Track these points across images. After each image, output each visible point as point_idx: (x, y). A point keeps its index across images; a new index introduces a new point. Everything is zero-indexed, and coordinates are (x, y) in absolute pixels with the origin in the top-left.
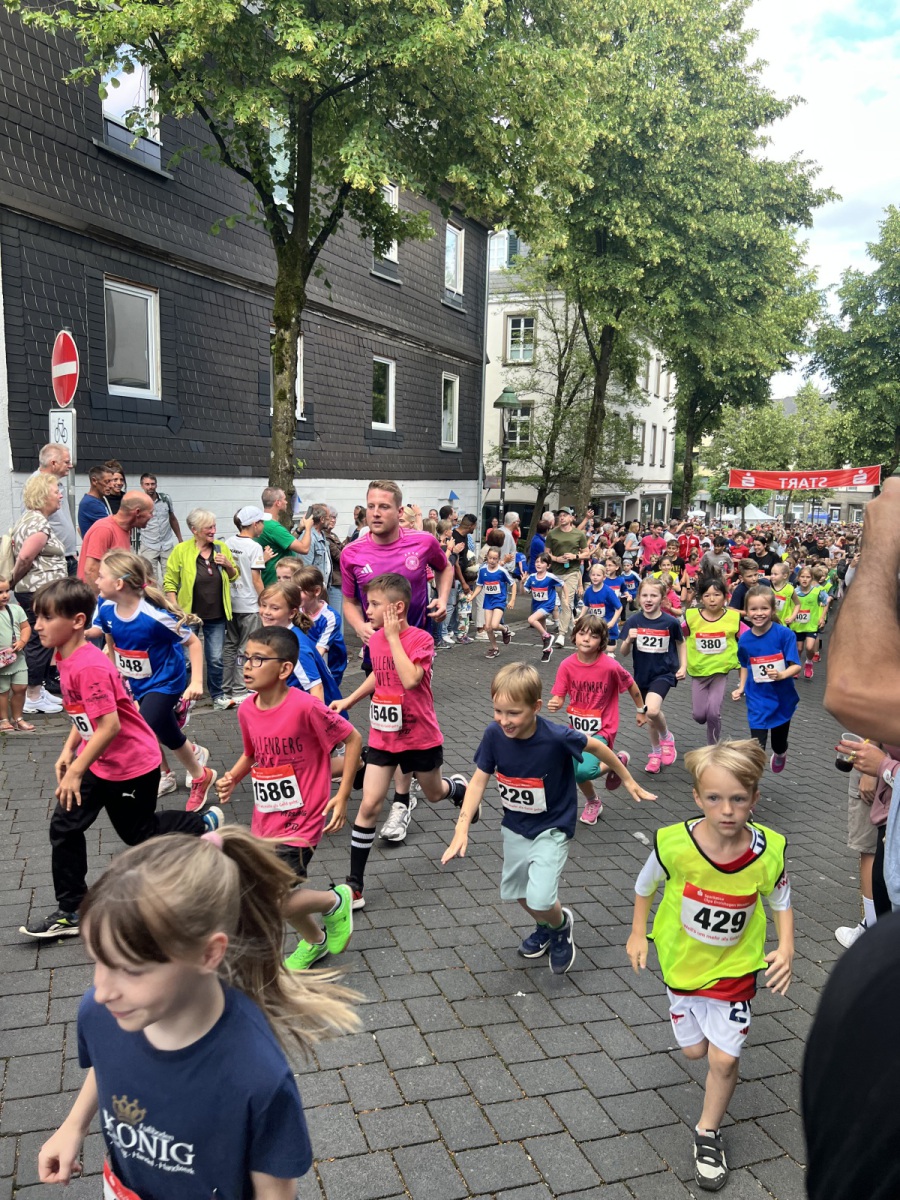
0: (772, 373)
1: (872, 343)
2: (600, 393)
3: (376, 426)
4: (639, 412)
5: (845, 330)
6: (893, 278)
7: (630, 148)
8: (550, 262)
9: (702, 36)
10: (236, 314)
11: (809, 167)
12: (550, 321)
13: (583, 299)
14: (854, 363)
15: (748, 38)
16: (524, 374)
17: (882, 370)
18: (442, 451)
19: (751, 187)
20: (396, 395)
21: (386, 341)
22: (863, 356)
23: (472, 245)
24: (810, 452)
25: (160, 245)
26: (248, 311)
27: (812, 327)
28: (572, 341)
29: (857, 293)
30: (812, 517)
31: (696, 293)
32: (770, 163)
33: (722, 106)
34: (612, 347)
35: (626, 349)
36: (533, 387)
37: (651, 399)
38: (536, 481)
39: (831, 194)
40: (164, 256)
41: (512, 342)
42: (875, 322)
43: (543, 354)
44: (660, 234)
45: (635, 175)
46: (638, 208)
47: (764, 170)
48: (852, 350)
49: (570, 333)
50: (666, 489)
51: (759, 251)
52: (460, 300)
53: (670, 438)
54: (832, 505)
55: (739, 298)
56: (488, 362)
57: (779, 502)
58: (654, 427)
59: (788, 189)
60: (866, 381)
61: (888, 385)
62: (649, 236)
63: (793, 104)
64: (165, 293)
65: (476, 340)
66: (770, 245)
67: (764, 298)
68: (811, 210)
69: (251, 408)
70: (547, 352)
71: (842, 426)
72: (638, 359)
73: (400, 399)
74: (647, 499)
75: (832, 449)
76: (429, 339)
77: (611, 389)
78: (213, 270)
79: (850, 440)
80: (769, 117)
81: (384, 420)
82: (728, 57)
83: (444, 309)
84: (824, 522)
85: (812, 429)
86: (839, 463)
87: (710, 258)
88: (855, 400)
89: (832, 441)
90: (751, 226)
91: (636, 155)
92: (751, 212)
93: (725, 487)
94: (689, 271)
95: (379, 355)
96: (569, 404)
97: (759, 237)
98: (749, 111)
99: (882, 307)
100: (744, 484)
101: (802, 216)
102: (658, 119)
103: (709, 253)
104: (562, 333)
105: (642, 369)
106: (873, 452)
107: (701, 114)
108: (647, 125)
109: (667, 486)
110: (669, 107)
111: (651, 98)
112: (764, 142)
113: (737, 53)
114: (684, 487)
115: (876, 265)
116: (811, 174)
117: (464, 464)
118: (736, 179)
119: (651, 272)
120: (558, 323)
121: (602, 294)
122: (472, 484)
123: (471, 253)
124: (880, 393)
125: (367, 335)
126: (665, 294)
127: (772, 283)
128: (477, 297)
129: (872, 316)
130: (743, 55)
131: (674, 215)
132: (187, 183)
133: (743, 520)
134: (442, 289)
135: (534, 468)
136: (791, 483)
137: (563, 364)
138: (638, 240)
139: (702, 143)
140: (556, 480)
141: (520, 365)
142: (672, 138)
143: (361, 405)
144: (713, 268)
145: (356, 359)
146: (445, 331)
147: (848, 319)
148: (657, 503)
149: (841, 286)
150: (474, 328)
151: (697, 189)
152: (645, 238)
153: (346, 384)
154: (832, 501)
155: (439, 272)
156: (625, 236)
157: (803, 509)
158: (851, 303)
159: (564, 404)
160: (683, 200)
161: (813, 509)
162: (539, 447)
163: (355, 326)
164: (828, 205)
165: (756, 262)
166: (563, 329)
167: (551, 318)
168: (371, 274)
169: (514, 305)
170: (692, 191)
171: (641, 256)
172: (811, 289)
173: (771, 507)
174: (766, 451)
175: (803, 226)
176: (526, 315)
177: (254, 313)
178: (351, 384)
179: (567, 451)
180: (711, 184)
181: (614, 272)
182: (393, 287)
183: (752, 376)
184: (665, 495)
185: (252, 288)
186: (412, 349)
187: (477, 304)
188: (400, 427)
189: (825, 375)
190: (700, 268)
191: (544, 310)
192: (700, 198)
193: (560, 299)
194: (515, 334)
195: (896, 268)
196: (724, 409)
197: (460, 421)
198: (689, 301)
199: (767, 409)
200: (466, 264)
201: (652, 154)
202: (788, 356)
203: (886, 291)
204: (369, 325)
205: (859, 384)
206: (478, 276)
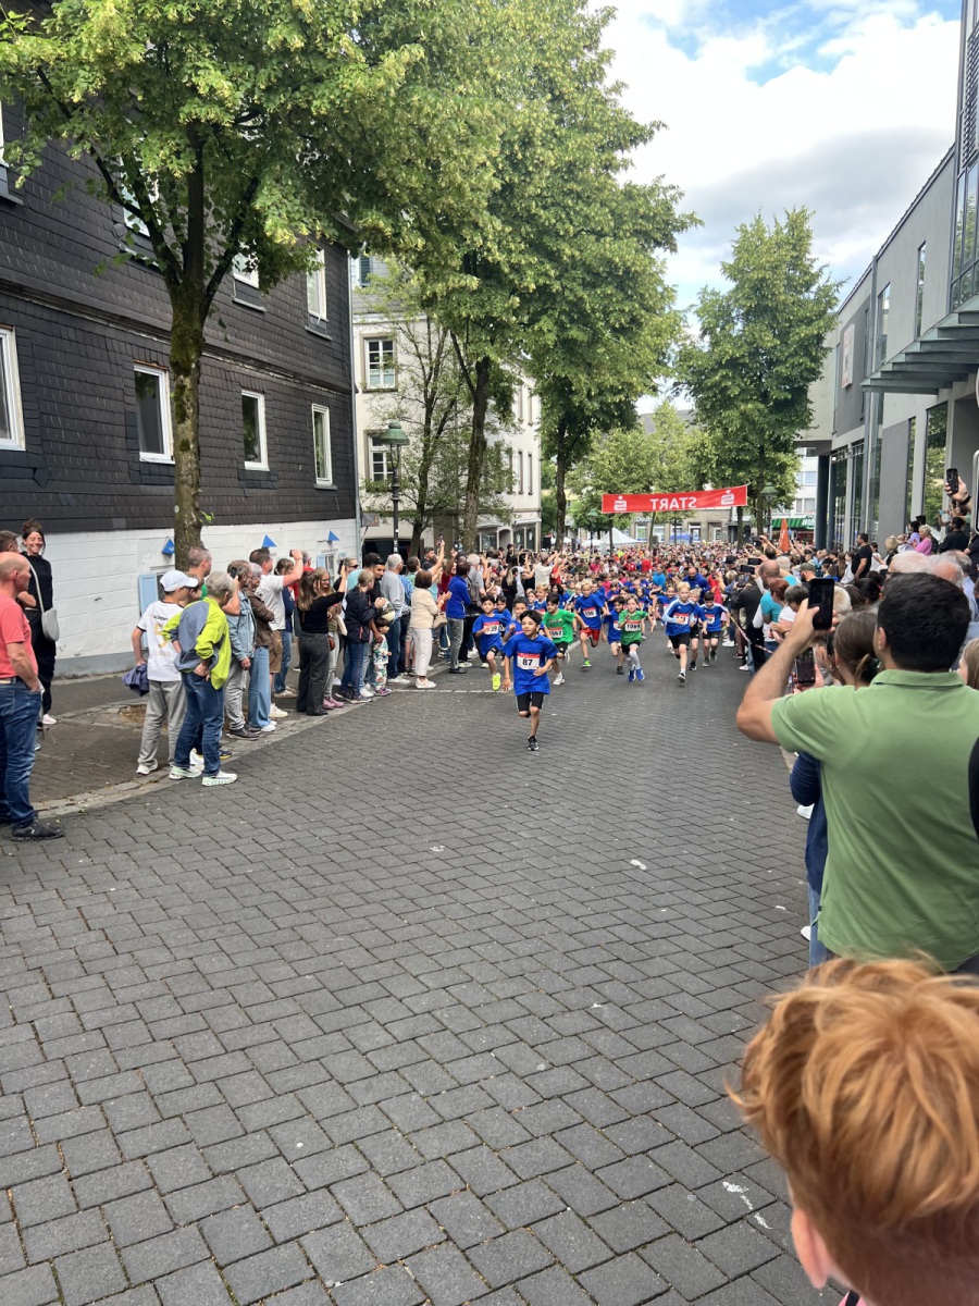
0: (640, 394)
1: (733, 363)
2: (478, 423)
3: (249, 465)
4: (507, 438)
5: (706, 350)
6: (748, 298)
8: (423, 288)
9: (563, 56)
10: (98, 351)
11: (673, 192)
12: (412, 345)
13: (455, 325)
14: (716, 385)
15: (606, 57)
16: (390, 402)
17: (743, 391)
18: (317, 489)
19: (618, 212)
20: (268, 431)
21: (253, 373)
22: (724, 377)
23: (332, 268)
24: (670, 472)
25: (14, 278)
26: (110, 348)
27: (674, 348)
28: (438, 366)
29: (715, 313)
30: (675, 538)
31: (572, 321)
32: (634, 187)
33: (586, 128)
34: (488, 376)
35: (500, 375)
36: (400, 415)
37: (524, 425)
38: (411, 516)
39: (693, 220)
40: (20, 290)
41: (372, 367)
42: (734, 341)
43: (408, 381)
44: (535, 260)
45: (504, 199)
46: (510, 233)
47: (629, 193)
48: (714, 371)
49: (434, 357)
50: (535, 518)
51: (633, 277)
52: (324, 326)
53: (536, 465)
54: (692, 524)
55: (617, 326)
56: (357, 392)
57: (642, 524)
58: (520, 453)
59: (655, 215)
60: (727, 402)
61: (750, 406)
62: (523, 262)
63: (655, 129)
64: (26, 332)
65: (343, 368)
66: (644, 271)
67: (640, 325)
68: (675, 235)
69: (119, 454)
70: (412, 378)
71: (703, 445)
72: (514, 386)
73: (271, 435)
74: (519, 530)
75: (694, 469)
76: (297, 370)
77: (491, 417)
78: (72, 304)
79: (711, 459)
80: (634, 142)
81: (257, 458)
82: (588, 77)
83: (309, 337)
84: (687, 544)
86: (702, 479)
87: (585, 285)
88: (720, 422)
89: (694, 461)
90: (622, 251)
92: (621, 238)
93: (594, 512)
94: (565, 298)
95: (247, 389)
96: (440, 433)
97: (633, 264)
98: (615, 137)
99: (739, 326)
100: (616, 508)
101: (668, 243)
102: (527, 142)
103: (583, 279)
104: (425, 356)
105: (516, 397)
106: (734, 471)
107: (567, 137)
108: (516, 147)
109: (536, 514)
110: (539, 131)
111: (518, 121)
112: (626, 164)
113: (596, 74)
114: (552, 515)
115: (732, 285)
116: (674, 199)
117: (339, 504)
118: (603, 204)
119: (526, 298)
120: (421, 347)
121: (478, 323)
122: (350, 522)
123: (331, 273)
124: (743, 414)
125: (234, 368)
126: (542, 323)
127: (647, 310)
128: (340, 322)
129: (730, 336)
130: (601, 77)
131: (546, 240)
132: (37, 208)
133: (611, 544)
134: (305, 315)
135: (407, 503)
136: (662, 505)
137: (430, 390)
138: (512, 267)
139: (571, 166)
140: (429, 514)
141: (384, 391)
142: (542, 162)
143: (232, 444)
144: (589, 296)
145: (223, 394)
146: (310, 359)
147: (707, 338)
148: (529, 531)
149: (700, 306)
150: (339, 356)
152: (519, 264)
153: (215, 422)
154: (692, 520)
155: (301, 298)
156: (499, 262)
157: (664, 530)
158: (709, 323)
159: (435, 433)
160: (555, 225)
161: (675, 530)
162: (412, 480)
163: (220, 359)
164: (692, 229)
165: (631, 288)
166: (427, 353)
167: (412, 341)
168: (234, 302)
169: (373, 327)
170: (563, 216)
171: (516, 282)
172: (670, 308)
173: (632, 530)
174: (631, 473)
175: (668, 250)
176: (386, 337)
177: (117, 349)
178: (221, 422)
179: (440, 483)
180: (582, 210)
181: (489, 299)
182: (256, 315)
183: (620, 401)
184: (535, 523)
185: (112, 323)
186: (279, 381)
187: (341, 330)
188: (274, 466)
189: (689, 396)
190: (576, 296)
191: (404, 332)
192: (571, 223)
193: (421, 320)
194: (373, 357)
195: (752, 288)
196: (592, 434)
197: (332, 455)
198: (567, 329)
199: (635, 432)
200: (327, 288)
201: (523, 178)
202: (654, 380)
203: (742, 311)
204: (236, 356)
205: (721, 407)
206: (340, 299)
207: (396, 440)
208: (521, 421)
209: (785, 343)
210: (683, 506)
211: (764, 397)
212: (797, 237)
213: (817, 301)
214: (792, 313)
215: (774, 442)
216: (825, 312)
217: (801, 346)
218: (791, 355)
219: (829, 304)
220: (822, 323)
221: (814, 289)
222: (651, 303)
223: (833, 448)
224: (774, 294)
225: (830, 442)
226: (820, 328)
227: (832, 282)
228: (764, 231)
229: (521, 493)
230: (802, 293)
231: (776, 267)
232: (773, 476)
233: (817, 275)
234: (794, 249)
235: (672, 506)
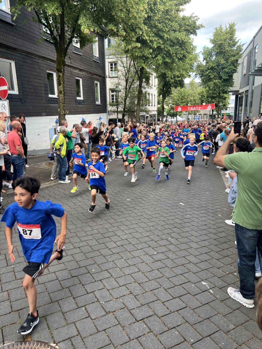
0: (186, 77)
1: (212, 68)
2: (140, 86)
3: (78, 98)
4: (148, 90)
5: (204, 65)
6: (217, 49)
8: (125, 48)
10: (37, 66)
11: (196, 18)
12: (122, 64)
13: (134, 58)
14: (207, 75)
16: (116, 80)
17: (215, 76)
18: (96, 105)
19: (180, 24)
21: (78, 72)
22: (209, 72)
23: (100, 42)
24: (194, 100)
25: (14, 46)
26: (40, 65)
27: (195, 64)
28: (129, 70)
29: (207, 54)
30: (194, 118)
31: (167, 56)
32: (185, 17)
34: (143, 72)
35: (146, 72)
36: (119, 84)
37: (153, 87)
38: (122, 112)
39: (202, 26)
40: (15, 49)
41: (111, 70)
42: (213, 62)
43: (121, 74)
44: (157, 39)
45: (149, 21)
46: (150, 31)
47: (184, 19)
48: (207, 71)
49: (128, 67)
50: (156, 113)
51: (184, 43)
52: (98, 59)
53: (156, 98)
54: (199, 115)
55: (179, 58)
56: (107, 77)
57: (186, 115)
58: (152, 94)
59: (191, 25)
60: (210, 80)
61: (216, 81)
62: (153, 39)
64: (17, 61)
65: (103, 71)
66: (187, 42)
67: (186, 57)
68: (197, 31)
69: (44, 95)
70: (122, 73)
71: (203, 92)
72: (150, 75)
73: (84, 90)
74: (151, 116)
75: (200, 99)
76: (91, 71)
77: (144, 84)
78: (29, 53)
79: (205, 96)
80: (185, 3)
81: (80, 96)
83: (94, 62)
84: (198, 120)
85: (194, 93)
86: (202, 102)
87: (171, 46)
88: (208, 85)
89: (200, 96)
90: (181, 36)
92: (181, 32)
93: (172, 111)
94: (165, 50)
95: (77, 77)
97: (184, 39)
98: (180, 2)
99: (214, 57)
100: (178, 110)
101: (195, 33)
102: (155, 4)
103: (170, 44)
104: (126, 67)
105: (151, 78)
106: (211, 99)
108: (152, 6)
112: (183, 10)
114: (160, 112)
115: (212, 45)
116: (196, 20)
117: (102, 108)
118: (176, 22)
119: (154, 50)
120: (124, 65)
121: (140, 57)
122: (105, 114)
123: (100, 44)
124: (214, 83)
125: (74, 71)
126: (158, 57)
127: (188, 53)
128: (102, 58)
129: (212, 60)
131: (160, 33)
132: (19, 26)
133: (177, 120)
134: (93, 56)
135: (121, 109)
136: (191, 109)
137: (127, 77)
138: (150, 41)
139: (167, 10)
140: (127, 112)
141: (114, 77)
142: (159, 10)
143: (73, 92)
144: (172, 49)
145: (71, 78)
146: (94, 68)
147: (205, 61)
148: (154, 117)
149: (203, 52)
150: (102, 67)
151: (166, 25)
152: (152, 40)
154: (199, 113)
155: (91, 51)
156: (146, 40)
157: (191, 116)
158: (206, 57)
159: (128, 89)
160: (162, 28)
161: (194, 116)
162: (122, 102)
163: (70, 68)
164: (201, 29)
165: (183, 47)
166: (126, 66)
167: (122, 63)
168: (73, 52)
169: (111, 59)
170: (165, 26)
171: (151, 45)
172: (195, 53)
173: (183, 116)
174: (182, 100)
175: (195, 35)
176: (115, 62)
177: (42, 66)
178: (70, 86)
179: (130, 103)
180: (170, 23)
181: (144, 50)
182: (79, 56)
183: (180, 80)
184: (156, 114)
185: (40, 58)
186: (86, 75)
187: (102, 60)
188: (84, 98)
189: (199, 78)
190: (168, 49)
191: (120, 60)
192: (167, 27)
193: (125, 57)
194: (111, 68)
195: (218, 46)
196: (172, 89)
197: (100, 95)
198: (165, 59)
199: (184, 88)
200: (99, 48)
201: (154, 15)
202: (189, 73)
203: (215, 53)
204: (74, 68)
205: (208, 81)
206: (102, 51)
207: (118, 91)
208: (152, 85)
209: (227, 62)
210: (197, 109)
211: (220, 78)
212: (232, 31)
213: (237, 50)
214: (229, 53)
215: (223, 91)
216: (239, 53)
217: (232, 63)
218: (229, 66)
219: (240, 51)
220: (238, 56)
221: (236, 46)
222: (189, 51)
223: (240, 93)
224: (224, 48)
225: (239, 91)
226: (237, 57)
227: (241, 44)
228: (222, 29)
229: (152, 106)
230: (232, 47)
231: (226, 40)
232: (222, 101)
233: (237, 42)
234: (231, 34)
235: (194, 109)
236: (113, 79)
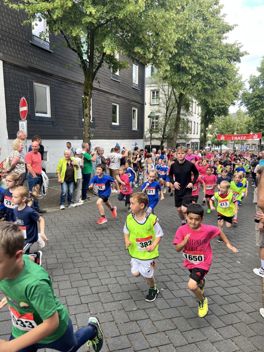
0: (229, 106)
1: (259, 96)
2: (179, 113)
3: (113, 124)
4: (190, 118)
5: (251, 93)
7: (187, 40)
8: (164, 74)
9: (207, 7)
10: (72, 92)
12: (164, 92)
14: (254, 102)
15: (221, 7)
16: (156, 108)
17: (262, 105)
18: (133, 131)
19: (222, 51)
20: (119, 115)
21: (115, 99)
22: (256, 100)
23: (140, 70)
24: (240, 129)
25: (50, 72)
26: (75, 91)
27: (241, 92)
28: (170, 97)
29: (254, 82)
30: (241, 148)
31: (207, 83)
32: (228, 44)
33: (214, 27)
34: (182, 99)
35: (187, 100)
36: (159, 111)
37: (194, 114)
38: (160, 139)
39: (246, 53)
40: (51, 75)
41: (153, 98)
42: (260, 90)
43: (162, 101)
44: (196, 66)
45: (188, 48)
46: (189, 58)
47: (226, 46)
48: (253, 99)
49: (169, 95)
50: (198, 141)
51: (225, 70)
52: (137, 86)
53: (199, 126)
54: (247, 144)
55: (220, 84)
56: (146, 104)
57: (231, 144)
58: (195, 122)
59: (233, 52)
60: (257, 108)
61: (263, 109)
62: (193, 66)
63: (235, 27)
64: (53, 86)
65: (142, 98)
66: (229, 68)
67: (227, 84)
68: (240, 58)
69: (77, 119)
71: (250, 121)
72: (190, 102)
73: (120, 115)
74: (193, 144)
75: (247, 128)
76: (128, 98)
77: (182, 112)
78: (65, 79)
79: (252, 125)
80: (228, 30)
81: (115, 122)
82: (215, 13)
83: (133, 89)
85: (241, 122)
86: (249, 132)
87: (211, 73)
88: (254, 113)
89: (247, 126)
90: (223, 63)
91: (188, 43)
92: (222, 59)
93: (216, 140)
94: (205, 77)
95: (114, 103)
96: (170, 116)
97: (225, 66)
98: (222, 29)
99: (262, 86)
100: (221, 139)
101: (238, 60)
102: (195, 32)
103: (210, 71)
104: (167, 95)
105: (191, 105)
106: (259, 129)
107: (207, 30)
108: (192, 33)
110: (198, 28)
111: (193, 26)
112: (226, 38)
113: (218, 12)
114: (203, 140)
115: (260, 74)
116: (240, 47)
117: (139, 135)
118: (218, 49)
119: (193, 77)
120: (166, 92)
121: (179, 84)
122: (141, 140)
123: (140, 72)
124: (261, 111)
125: (110, 97)
126: (197, 83)
127: (229, 80)
128: (142, 85)
129: (258, 88)
130: (219, 12)
131: (200, 60)
132: (57, 53)
133: (221, 149)
134: (132, 83)
135: (159, 135)
136: (235, 138)
137: (168, 104)
138: (189, 68)
139: (208, 38)
140: (166, 138)
141: (155, 105)
142: (199, 37)
143: (109, 117)
144: (212, 75)
145: (107, 104)
146: (133, 95)
147: (251, 89)
148: (196, 145)
149: (249, 80)
150: (141, 94)
151: (207, 52)
152: (191, 67)
153: (104, 111)
154: (247, 143)
155: (131, 78)
156: (186, 67)
157: (238, 146)
158: (252, 85)
160: (202, 55)
161: (241, 146)
162: (161, 129)
163: (107, 94)
164: (245, 56)
165: (224, 73)
168: (111, 79)
169: (153, 87)
170: (205, 53)
171: (190, 72)
172: (240, 81)
173: (229, 146)
174: (228, 129)
175: (238, 62)
176: (157, 90)
177: (77, 91)
178: (106, 111)
179: (169, 130)
180: (211, 51)
181: (182, 77)
182: (117, 82)
183: (223, 107)
185: (76, 84)
186: (123, 101)
187: (142, 87)
188: (120, 124)
189: (245, 106)
190: (208, 76)
191: (162, 89)
192: (207, 55)
193: (167, 85)
194: (153, 96)
196: (215, 117)
197: (138, 122)
198: (205, 85)
199: (228, 117)
200: (139, 76)
201: (193, 42)
202: (234, 101)
203: (262, 81)
204: (111, 94)
205: (255, 109)
206: (142, 79)
210: (242, 139)
236: (153, 106)
